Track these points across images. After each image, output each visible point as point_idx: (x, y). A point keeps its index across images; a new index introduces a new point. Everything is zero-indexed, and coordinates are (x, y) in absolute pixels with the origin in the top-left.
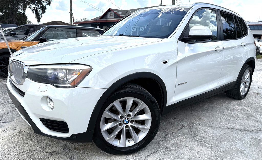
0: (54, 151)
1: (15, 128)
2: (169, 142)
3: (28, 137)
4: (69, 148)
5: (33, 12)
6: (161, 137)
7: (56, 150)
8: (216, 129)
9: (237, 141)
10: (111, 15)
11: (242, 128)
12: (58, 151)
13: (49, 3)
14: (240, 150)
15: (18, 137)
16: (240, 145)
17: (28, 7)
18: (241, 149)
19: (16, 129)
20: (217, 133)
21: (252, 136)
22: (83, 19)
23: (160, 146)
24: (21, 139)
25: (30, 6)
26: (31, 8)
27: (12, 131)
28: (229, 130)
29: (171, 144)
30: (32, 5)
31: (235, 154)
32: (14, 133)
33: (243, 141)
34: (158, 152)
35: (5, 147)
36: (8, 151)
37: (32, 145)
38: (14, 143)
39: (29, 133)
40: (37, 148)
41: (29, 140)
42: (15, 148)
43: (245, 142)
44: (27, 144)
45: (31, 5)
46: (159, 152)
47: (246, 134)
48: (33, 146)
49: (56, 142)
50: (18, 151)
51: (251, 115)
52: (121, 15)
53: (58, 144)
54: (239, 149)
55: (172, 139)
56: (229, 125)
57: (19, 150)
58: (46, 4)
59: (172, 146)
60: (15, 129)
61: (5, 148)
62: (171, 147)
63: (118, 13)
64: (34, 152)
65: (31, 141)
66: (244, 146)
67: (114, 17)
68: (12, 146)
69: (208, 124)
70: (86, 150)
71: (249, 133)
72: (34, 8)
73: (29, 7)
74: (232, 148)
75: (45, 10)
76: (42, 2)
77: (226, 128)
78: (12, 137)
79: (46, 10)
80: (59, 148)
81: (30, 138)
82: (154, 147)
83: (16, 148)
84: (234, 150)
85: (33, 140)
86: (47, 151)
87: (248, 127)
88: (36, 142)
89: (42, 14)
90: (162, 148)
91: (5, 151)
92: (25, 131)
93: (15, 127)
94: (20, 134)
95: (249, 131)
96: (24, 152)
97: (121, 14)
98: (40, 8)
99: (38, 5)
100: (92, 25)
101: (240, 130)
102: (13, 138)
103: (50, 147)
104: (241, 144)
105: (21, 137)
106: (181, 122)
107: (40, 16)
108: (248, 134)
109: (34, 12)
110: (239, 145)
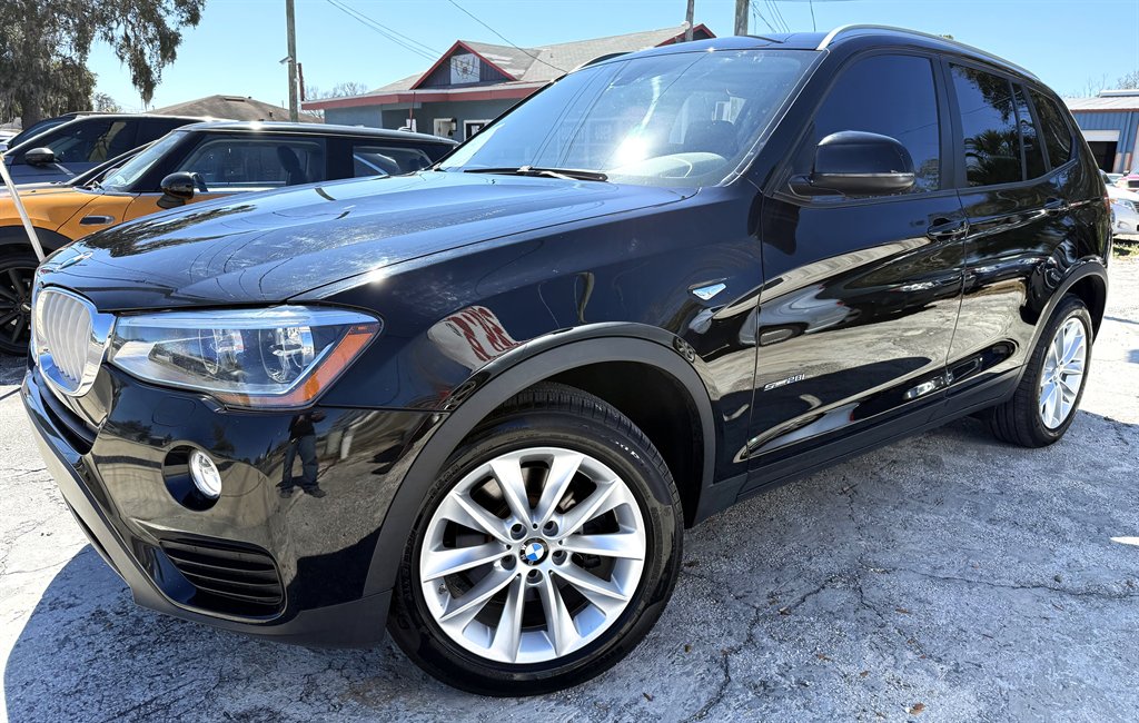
0: (260, 706)
1: (72, 600)
2: (768, 655)
3: (133, 641)
4: (323, 691)
5: (122, 58)
6: (730, 633)
7: (265, 702)
8: (966, 589)
9: (1066, 644)
10: (465, 70)
11: (1080, 585)
12: (277, 708)
13: (194, 19)
14: (1083, 686)
15: (87, 640)
16: (1083, 663)
17: (98, 34)
18: (1089, 682)
19: (78, 601)
20: (976, 610)
21: (1126, 618)
22: (344, 89)
23: (733, 677)
24: (101, 651)
25: (111, 29)
26: (112, 40)
27: (59, 612)
28: (1026, 593)
29: (779, 666)
30: (119, 24)
31: (1064, 709)
32: (70, 622)
33: (1093, 646)
34: (724, 707)
35: (32, 691)
36: (50, 712)
37: (158, 678)
38: (73, 673)
39: (138, 621)
40: (181, 692)
41: (140, 657)
42: (78, 695)
43: (1102, 651)
44: (132, 674)
45: (114, 25)
46: (728, 706)
47: (1101, 611)
48: (162, 685)
49: (262, 664)
50: (96, 710)
51: (1112, 520)
52: (509, 71)
53: (274, 674)
54: (1081, 681)
55: (781, 641)
56: (1023, 567)
57: (97, 705)
58: (181, 23)
59: (782, 675)
60: (70, 606)
61: (35, 698)
62: (783, 680)
63: (497, 60)
64: (167, 713)
65: (149, 659)
66: (1100, 668)
67: (478, 80)
68: (65, 684)
69: (928, 563)
70: (402, 699)
71: (1116, 604)
72: (127, 38)
73: (106, 35)
74: (1049, 677)
75: (176, 49)
76: (161, 12)
77: (1012, 583)
78: (62, 644)
79: (178, 49)
80: (277, 693)
81: (142, 647)
82: (707, 679)
83: (83, 698)
84: (1061, 687)
85: (159, 656)
86: (226, 709)
87: (1107, 577)
88: (171, 663)
89: (161, 65)
90: (740, 686)
91: (30, 709)
92: (118, 613)
93: (70, 596)
94: (99, 628)
95: (1111, 596)
96: (120, 714)
97: (510, 66)
98: (151, 41)
99: (145, 28)
100: (383, 112)
101: (1072, 594)
102: (68, 646)
103: (240, 688)
104: (1088, 659)
105: (104, 640)
106: (811, 558)
107: (155, 76)
108: (1110, 612)
109: (127, 56)
110: (1078, 660)
